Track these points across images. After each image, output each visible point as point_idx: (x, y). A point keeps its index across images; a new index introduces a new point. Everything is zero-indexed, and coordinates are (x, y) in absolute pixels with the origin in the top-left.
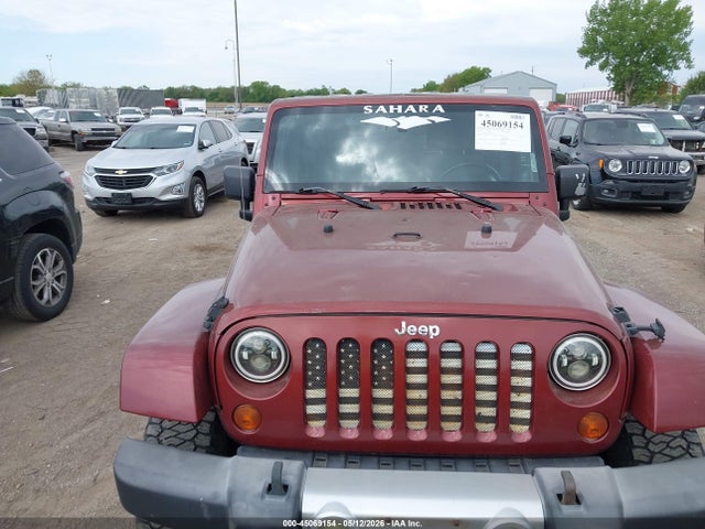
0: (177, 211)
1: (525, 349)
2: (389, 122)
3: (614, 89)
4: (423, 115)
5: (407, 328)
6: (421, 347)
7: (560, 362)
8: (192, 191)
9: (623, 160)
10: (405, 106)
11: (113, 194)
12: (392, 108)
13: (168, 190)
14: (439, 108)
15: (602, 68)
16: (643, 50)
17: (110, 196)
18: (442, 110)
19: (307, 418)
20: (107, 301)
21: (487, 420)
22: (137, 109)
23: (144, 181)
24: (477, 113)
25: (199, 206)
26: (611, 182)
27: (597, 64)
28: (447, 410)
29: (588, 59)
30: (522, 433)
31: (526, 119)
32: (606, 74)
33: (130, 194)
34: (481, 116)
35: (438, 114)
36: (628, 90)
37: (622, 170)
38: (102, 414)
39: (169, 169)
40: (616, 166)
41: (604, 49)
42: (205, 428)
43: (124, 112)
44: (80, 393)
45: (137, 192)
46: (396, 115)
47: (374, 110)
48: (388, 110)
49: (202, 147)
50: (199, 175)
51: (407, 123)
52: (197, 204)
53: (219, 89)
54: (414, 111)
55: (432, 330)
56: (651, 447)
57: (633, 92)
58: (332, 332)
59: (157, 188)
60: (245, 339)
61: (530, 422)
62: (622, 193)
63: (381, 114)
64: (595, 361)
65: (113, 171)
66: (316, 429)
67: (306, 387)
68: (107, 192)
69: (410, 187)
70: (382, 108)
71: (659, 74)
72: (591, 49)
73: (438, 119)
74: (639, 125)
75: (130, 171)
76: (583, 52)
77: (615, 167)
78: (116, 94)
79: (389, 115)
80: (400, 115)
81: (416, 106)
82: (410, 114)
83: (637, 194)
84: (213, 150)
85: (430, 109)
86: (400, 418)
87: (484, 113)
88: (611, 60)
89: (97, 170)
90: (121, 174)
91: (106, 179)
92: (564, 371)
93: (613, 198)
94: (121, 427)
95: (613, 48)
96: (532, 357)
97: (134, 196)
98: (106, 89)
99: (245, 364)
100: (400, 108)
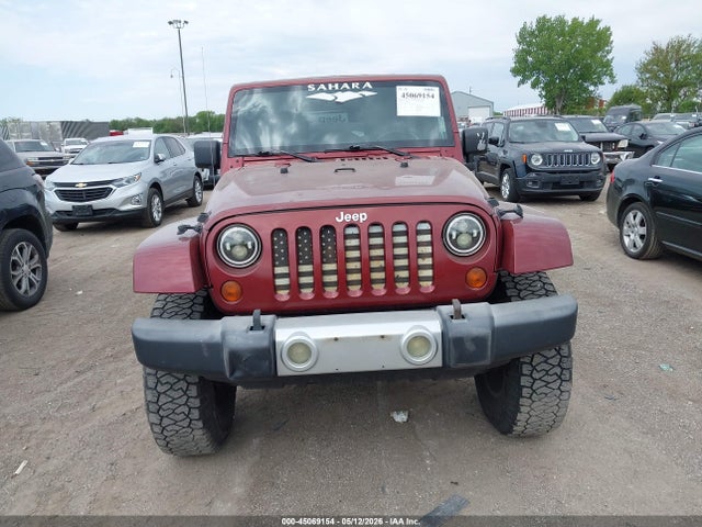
0: (136, 221)
1: (426, 226)
2: (329, 97)
3: (547, 105)
4: (355, 90)
5: (344, 217)
6: (354, 231)
7: (451, 236)
8: (150, 201)
9: (543, 154)
10: (341, 84)
11: (73, 207)
12: (330, 86)
13: (128, 200)
14: (368, 85)
15: (534, 86)
16: (570, 68)
17: (71, 209)
18: (370, 87)
19: (276, 288)
20: (80, 293)
21: (403, 280)
22: (83, 140)
23: (104, 193)
24: (398, 87)
25: (157, 216)
26: (534, 175)
27: (529, 82)
28: (375, 276)
29: (519, 78)
30: (427, 286)
31: (436, 91)
32: (537, 91)
33: (90, 206)
34: (400, 90)
35: (367, 89)
36: (559, 106)
37: (544, 163)
38: (90, 368)
39: (128, 182)
40: (538, 160)
41: (535, 68)
42: (200, 300)
43: (68, 143)
44: (67, 356)
45: (97, 204)
46: (334, 91)
47: (316, 88)
48: (327, 87)
49: (157, 161)
50: (156, 187)
51: (343, 97)
52: (155, 214)
53: (165, 120)
54: (348, 88)
55: (361, 217)
56: (518, 287)
57: (564, 107)
58: (291, 223)
59: (117, 199)
60: (227, 233)
61: (433, 278)
62: (544, 184)
63: (322, 91)
64: (475, 232)
65: (73, 185)
66: (283, 295)
67: (274, 266)
68: (68, 205)
69: (347, 147)
70: (323, 87)
71: (586, 90)
72: (523, 69)
73: (367, 94)
74: (556, 125)
75: (89, 184)
76: (515, 72)
77: (537, 162)
78: (59, 127)
79: (328, 92)
80: (337, 91)
81: (350, 84)
82: (345, 90)
83: (557, 184)
84: (168, 163)
85: (361, 86)
86: (343, 284)
87: (403, 87)
88: (541, 78)
89: (57, 184)
90: (81, 187)
91: (67, 193)
92: (455, 243)
93: (535, 189)
94: (110, 374)
95: (543, 67)
96: (430, 232)
97: (95, 208)
98: (48, 122)
99: (229, 254)
100: (336, 86)
